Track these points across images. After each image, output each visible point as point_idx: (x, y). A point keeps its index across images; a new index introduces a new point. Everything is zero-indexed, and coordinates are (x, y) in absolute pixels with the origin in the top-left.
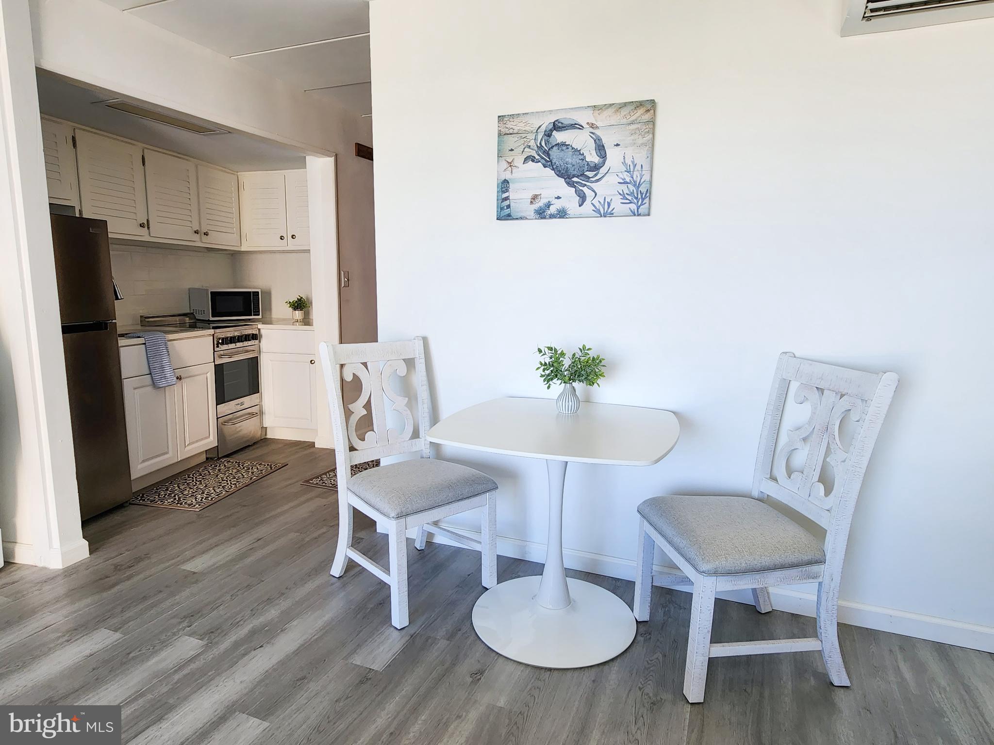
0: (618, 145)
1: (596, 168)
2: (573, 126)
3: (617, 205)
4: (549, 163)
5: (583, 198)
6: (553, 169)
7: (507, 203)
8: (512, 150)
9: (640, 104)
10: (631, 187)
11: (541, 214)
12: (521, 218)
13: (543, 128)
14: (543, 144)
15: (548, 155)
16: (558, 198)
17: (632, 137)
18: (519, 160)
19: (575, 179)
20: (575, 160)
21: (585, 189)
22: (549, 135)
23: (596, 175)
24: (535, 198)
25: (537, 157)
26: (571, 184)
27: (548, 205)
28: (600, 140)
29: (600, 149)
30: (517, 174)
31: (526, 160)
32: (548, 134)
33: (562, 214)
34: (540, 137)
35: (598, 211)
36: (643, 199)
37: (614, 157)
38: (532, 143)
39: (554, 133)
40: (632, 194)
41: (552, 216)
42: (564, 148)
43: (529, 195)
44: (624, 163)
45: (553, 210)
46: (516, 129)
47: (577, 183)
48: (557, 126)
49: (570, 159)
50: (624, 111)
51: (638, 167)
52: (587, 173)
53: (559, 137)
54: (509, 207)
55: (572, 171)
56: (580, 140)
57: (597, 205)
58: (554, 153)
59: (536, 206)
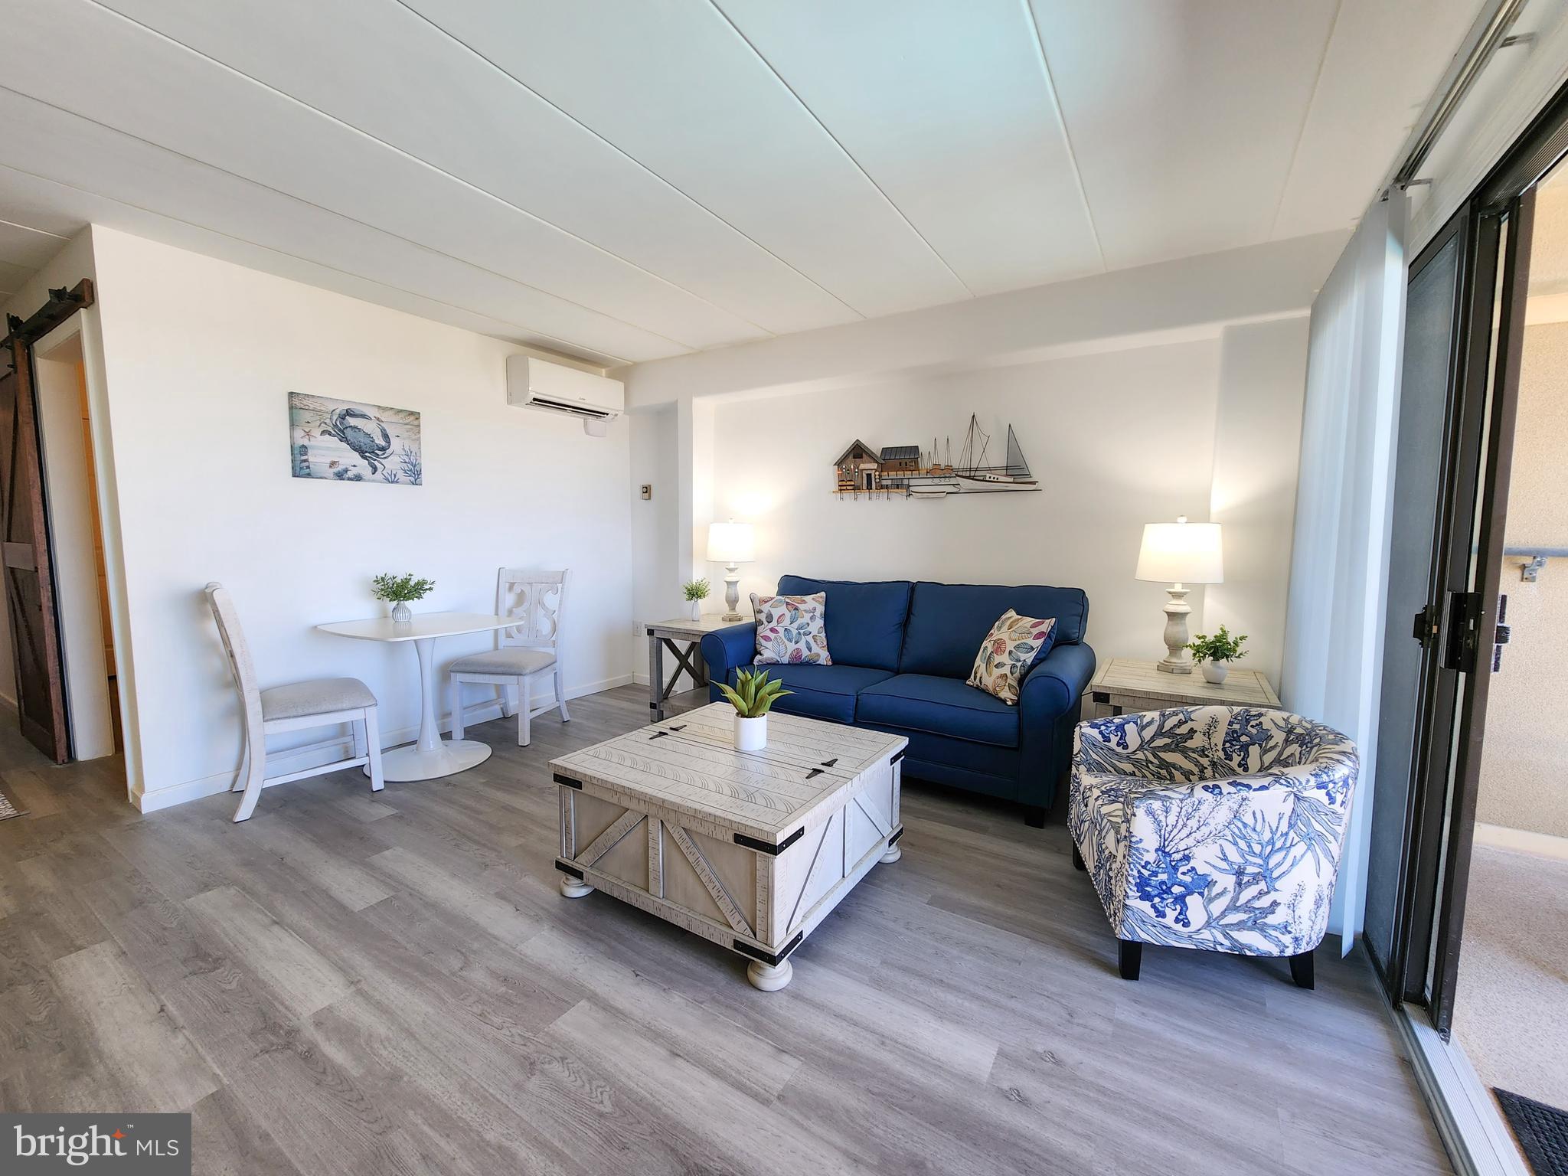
0: (398, 436)
1: (383, 449)
2: (363, 416)
3: (400, 475)
4: (344, 439)
5: (375, 469)
6: (348, 444)
7: (306, 464)
8: (309, 422)
9: (412, 413)
10: (410, 467)
11: (340, 476)
12: (321, 478)
13: (337, 411)
14: (338, 424)
15: (344, 434)
16: (354, 466)
17: (408, 433)
18: (316, 432)
19: (367, 454)
20: (367, 441)
21: (376, 463)
22: (344, 419)
23: (384, 454)
24: (333, 464)
25: (333, 433)
26: (365, 458)
27: (346, 471)
28: (385, 430)
29: (386, 436)
30: (313, 442)
31: (323, 433)
32: (342, 417)
33: (358, 478)
34: (335, 418)
35: (387, 479)
36: (418, 475)
37: (396, 445)
38: (328, 421)
39: (347, 417)
40: (411, 470)
41: (349, 479)
42: (357, 430)
43: (328, 461)
44: (403, 449)
45: (350, 474)
46: (312, 407)
47: (370, 457)
48: (349, 413)
49: (362, 439)
50: (401, 415)
51: (413, 454)
52: (376, 451)
53: (351, 421)
54: (308, 467)
55: (364, 448)
56: (370, 427)
57: (386, 475)
58: (348, 432)
59: (336, 470)
